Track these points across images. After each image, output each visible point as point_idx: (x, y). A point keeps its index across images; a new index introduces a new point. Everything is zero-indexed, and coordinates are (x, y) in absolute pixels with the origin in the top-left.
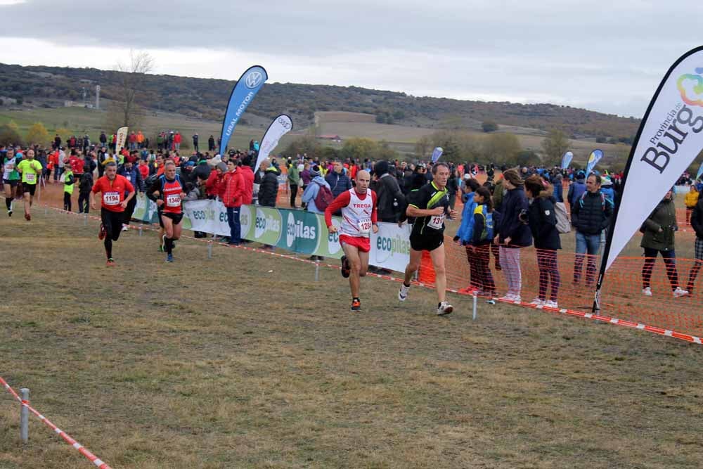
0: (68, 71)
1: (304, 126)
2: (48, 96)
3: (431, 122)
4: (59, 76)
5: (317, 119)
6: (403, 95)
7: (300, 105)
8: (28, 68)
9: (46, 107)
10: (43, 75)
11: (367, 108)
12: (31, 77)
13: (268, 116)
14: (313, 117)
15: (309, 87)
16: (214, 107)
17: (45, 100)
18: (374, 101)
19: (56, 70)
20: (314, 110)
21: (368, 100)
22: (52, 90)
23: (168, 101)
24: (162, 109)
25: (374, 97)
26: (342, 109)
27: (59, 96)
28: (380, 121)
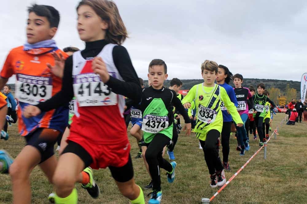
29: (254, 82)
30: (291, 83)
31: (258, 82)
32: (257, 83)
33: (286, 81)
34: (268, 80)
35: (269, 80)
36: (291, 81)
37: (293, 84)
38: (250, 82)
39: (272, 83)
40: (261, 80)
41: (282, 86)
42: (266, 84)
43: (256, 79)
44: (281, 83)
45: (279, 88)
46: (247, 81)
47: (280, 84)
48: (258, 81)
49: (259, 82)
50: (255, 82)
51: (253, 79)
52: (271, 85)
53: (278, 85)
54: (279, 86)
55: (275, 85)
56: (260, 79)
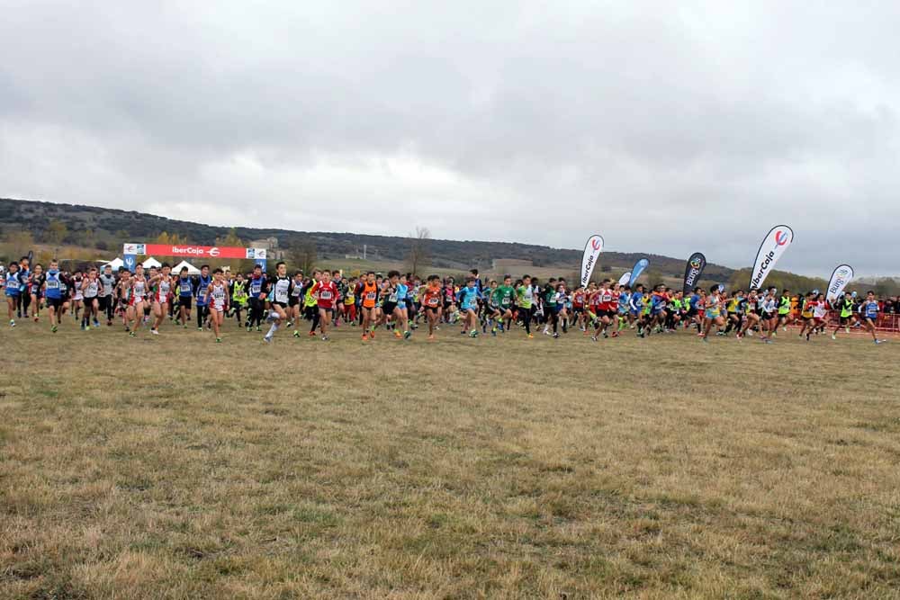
0: (335, 235)
1: (487, 268)
2: (325, 251)
3: (568, 266)
4: (331, 239)
5: (494, 265)
6: (548, 248)
7: (483, 256)
8: (310, 234)
9: (325, 258)
10: (321, 238)
11: (527, 257)
12: (314, 239)
13: (463, 263)
14: (491, 263)
15: (487, 244)
16: (429, 257)
17: (323, 253)
18: (530, 252)
19: (328, 235)
20: (492, 258)
21: (526, 251)
22: (327, 248)
23: (400, 254)
24: (395, 258)
25: (530, 249)
26: (510, 257)
27: (332, 251)
28: (535, 265)
29: (41, 210)
30: (133, 217)
31: (52, 210)
32: (52, 214)
33: (122, 211)
34: (77, 206)
35: (79, 208)
36: (134, 213)
37: (139, 220)
38: (31, 211)
39: (87, 216)
40: (58, 205)
41: (113, 223)
42: (74, 217)
43: (47, 205)
44: (109, 215)
45: (107, 228)
46: (23, 208)
47: (108, 219)
48: (53, 207)
49: (56, 211)
50: (46, 212)
51: (38, 204)
52: (88, 220)
53: (102, 221)
54: (107, 224)
55: (95, 220)
56: (56, 203)
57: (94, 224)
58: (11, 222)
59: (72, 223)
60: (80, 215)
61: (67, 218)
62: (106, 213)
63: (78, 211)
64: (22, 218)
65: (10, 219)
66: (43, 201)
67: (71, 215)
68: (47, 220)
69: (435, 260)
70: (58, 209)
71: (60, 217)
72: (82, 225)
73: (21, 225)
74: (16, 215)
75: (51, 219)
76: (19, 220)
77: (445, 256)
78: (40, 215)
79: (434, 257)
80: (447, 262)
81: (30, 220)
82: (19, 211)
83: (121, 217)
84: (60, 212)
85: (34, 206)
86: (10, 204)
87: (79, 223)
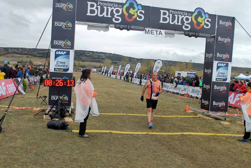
57: (105, 57)
58: (84, 56)
59: (99, 57)
60: (101, 55)
61: (97, 55)
62: (107, 54)
63: (101, 53)
64: (86, 55)
65: (84, 55)
66: (91, 51)
67: (99, 54)
68: (93, 56)
69: (196, 69)
70: (95, 53)
71: (96, 55)
72: (102, 57)
73: (86, 57)
74: (85, 54)
75: (94, 56)
76: (86, 56)
77: (198, 67)
78: (91, 54)
79: (196, 68)
80: (199, 69)
81: (88, 56)
82: (86, 53)
83: (112, 55)
84: (96, 54)
85: (89, 52)
86: (83, 52)
87: (101, 57)
